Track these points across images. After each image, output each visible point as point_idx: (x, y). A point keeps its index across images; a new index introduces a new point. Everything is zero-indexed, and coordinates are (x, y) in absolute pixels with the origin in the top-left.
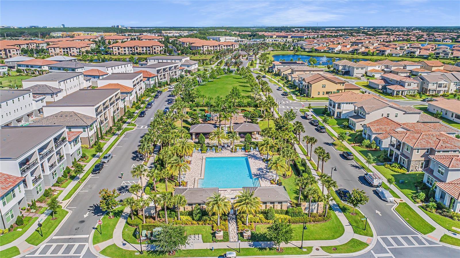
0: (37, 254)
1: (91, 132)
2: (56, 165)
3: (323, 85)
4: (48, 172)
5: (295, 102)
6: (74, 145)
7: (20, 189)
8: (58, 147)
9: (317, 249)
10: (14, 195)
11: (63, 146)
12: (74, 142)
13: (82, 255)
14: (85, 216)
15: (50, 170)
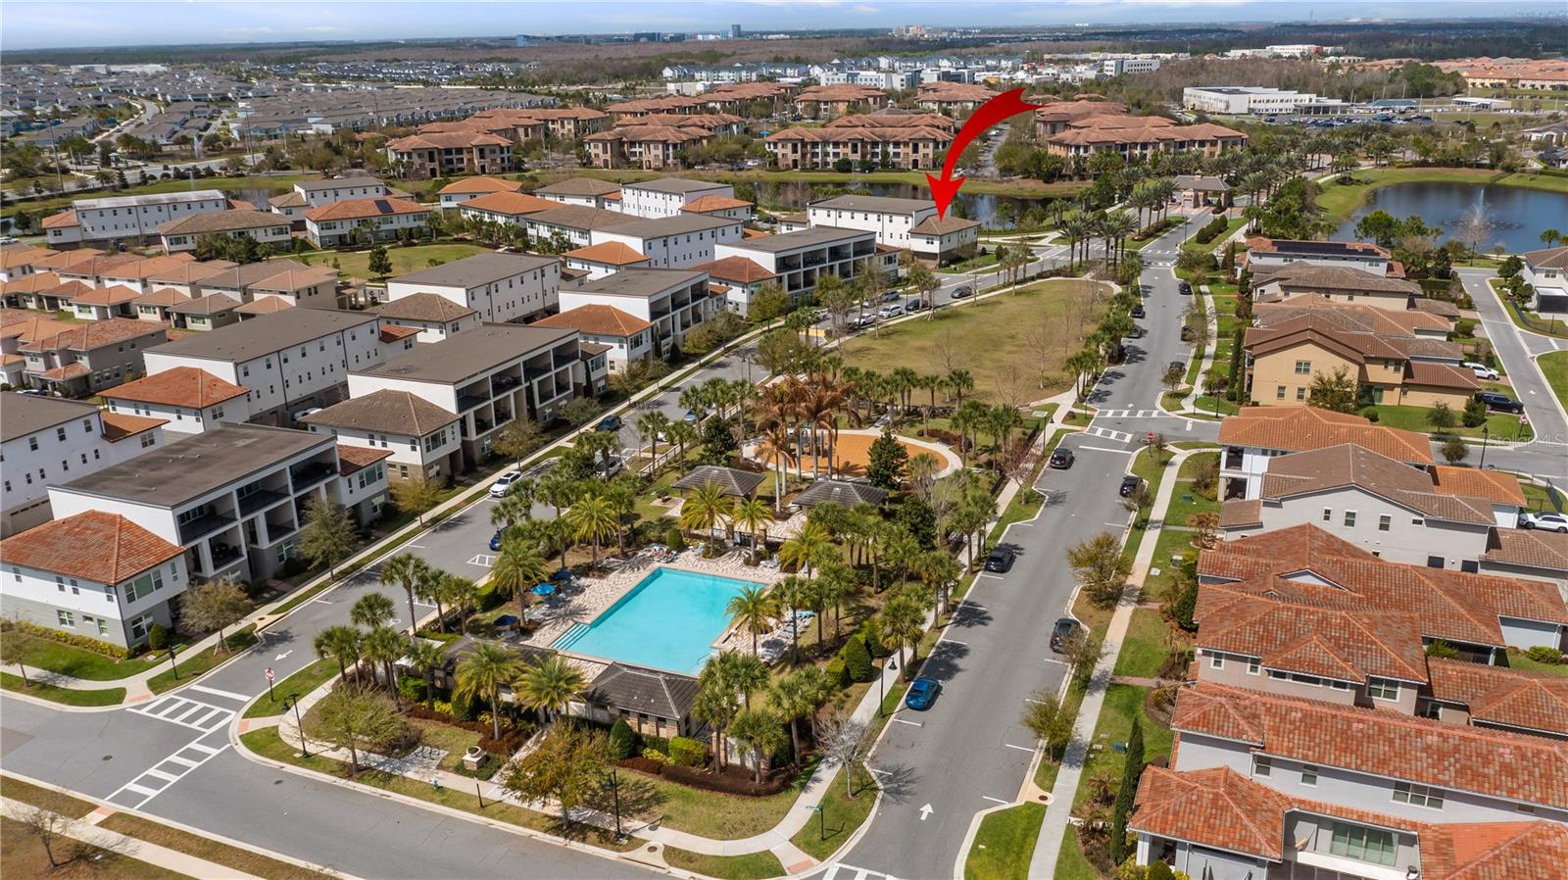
0: (143, 712)
1: (433, 452)
2: (293, 529)
3: (1299, 364)
4: (264, 543)
5: (1172, 414)
6: (362, 485)
7: (174, 572)
8: (304, 487)
9: (653, 849)
10: (159, 584)
11: (322, 485)
12: (361, 477)
13: (209, 732)
14: (279, 657)
15: (271, 540)
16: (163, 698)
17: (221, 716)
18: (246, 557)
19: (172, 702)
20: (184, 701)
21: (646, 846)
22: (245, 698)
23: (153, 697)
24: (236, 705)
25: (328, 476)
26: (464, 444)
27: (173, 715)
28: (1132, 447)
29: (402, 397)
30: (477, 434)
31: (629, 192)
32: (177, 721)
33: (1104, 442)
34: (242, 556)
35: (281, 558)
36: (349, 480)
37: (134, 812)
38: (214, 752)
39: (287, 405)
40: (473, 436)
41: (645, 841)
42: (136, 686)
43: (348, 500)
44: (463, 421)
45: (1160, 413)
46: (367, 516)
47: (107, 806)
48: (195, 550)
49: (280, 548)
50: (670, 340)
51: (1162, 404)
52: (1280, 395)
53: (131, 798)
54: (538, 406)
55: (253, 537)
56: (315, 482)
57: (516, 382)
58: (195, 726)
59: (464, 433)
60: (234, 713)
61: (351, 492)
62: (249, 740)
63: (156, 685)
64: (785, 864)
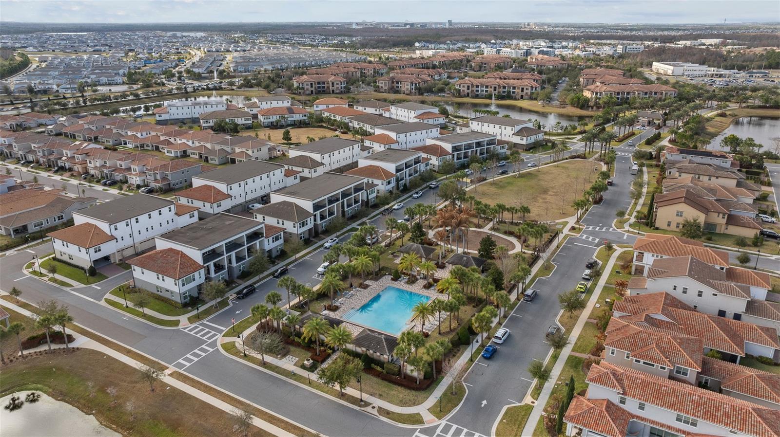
1: (302, 228)
2: (245, 259)
3: (678, 212)
4: (234, 264)
5: (619, 230)
6: (273, 242)
7: (200, 275)
8: (251, 242)
9: (374, 407)
10: (194, 280)
11: (257, 242)
12: (273, 238)
13: (210, 341)
14: (237, 312)
15: (237, 263)
16: (193, 326)
17: (215, 335)
18: (227, 270)
19: (196, 327)
20: (201, 327)
21: (371, 406)
22: (224, 329)
23: (190, 325)
24: (220, 331)
25: (260, 238)
26: (315, 225)
27: (197, 333)
28: (598, 245)
29: (291, 204)
30: (321, 221)
31: (393, 108)
32: (198, 336)
33: (586, 242)
34: (225, 269)
35: (240, 270)
36: (268, 240)
37: (181, 371)
38: (211, 350)
39: (246, 202)
40: (319, 222)
41: (371, 404)
42: (183, 319)
43: (267, 248)
44: (315, 216)
45: (614, 229)
46: (274, 254)
47: (172, 369)
48: (208, 267)
49: (240, 266)
50: (403, 181)
51: (615, 225)
52: (669, 225)
53: (180, 366)
54: (346, 209)
55: (230, 261)
56: (255, 240)
57: (338, 200)
58: (204, 338)
59: (315, 220)
60: (219, 335)
61: (269, 244)
62: (224, 346)
63: (191, 320)
64: (425, 419)
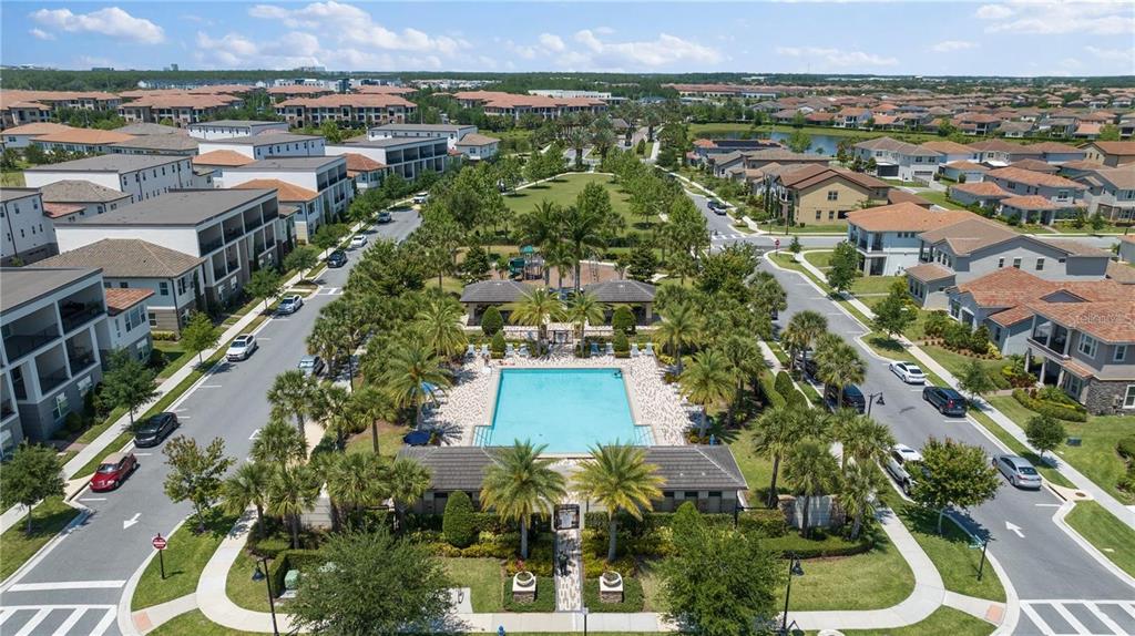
1: (183, 295)
2: (66, 379)
3: (830, 193)
4: (37, 396)
6: (129, 329)
8: (74, 328)
11: (91, 325)
12: (127, 320)
14: (127, 524)
15: (44, 393)
18: (17, 415)
22: (118, 584)
24: (112, 596)
25: (95, 316)
30: (216, 279)
34: (13, 413)
35: (56, 414)
36: (117, 322)
40: (212, 282)
43: (117, 343)
44: (204, 266)
49: (53, 401)
52: (818, 217)
55: (21, 392)
56: (85, 322)
57: (240, 232)
60: (113, 608)
61: (119, 335)
64: (978, 614)
